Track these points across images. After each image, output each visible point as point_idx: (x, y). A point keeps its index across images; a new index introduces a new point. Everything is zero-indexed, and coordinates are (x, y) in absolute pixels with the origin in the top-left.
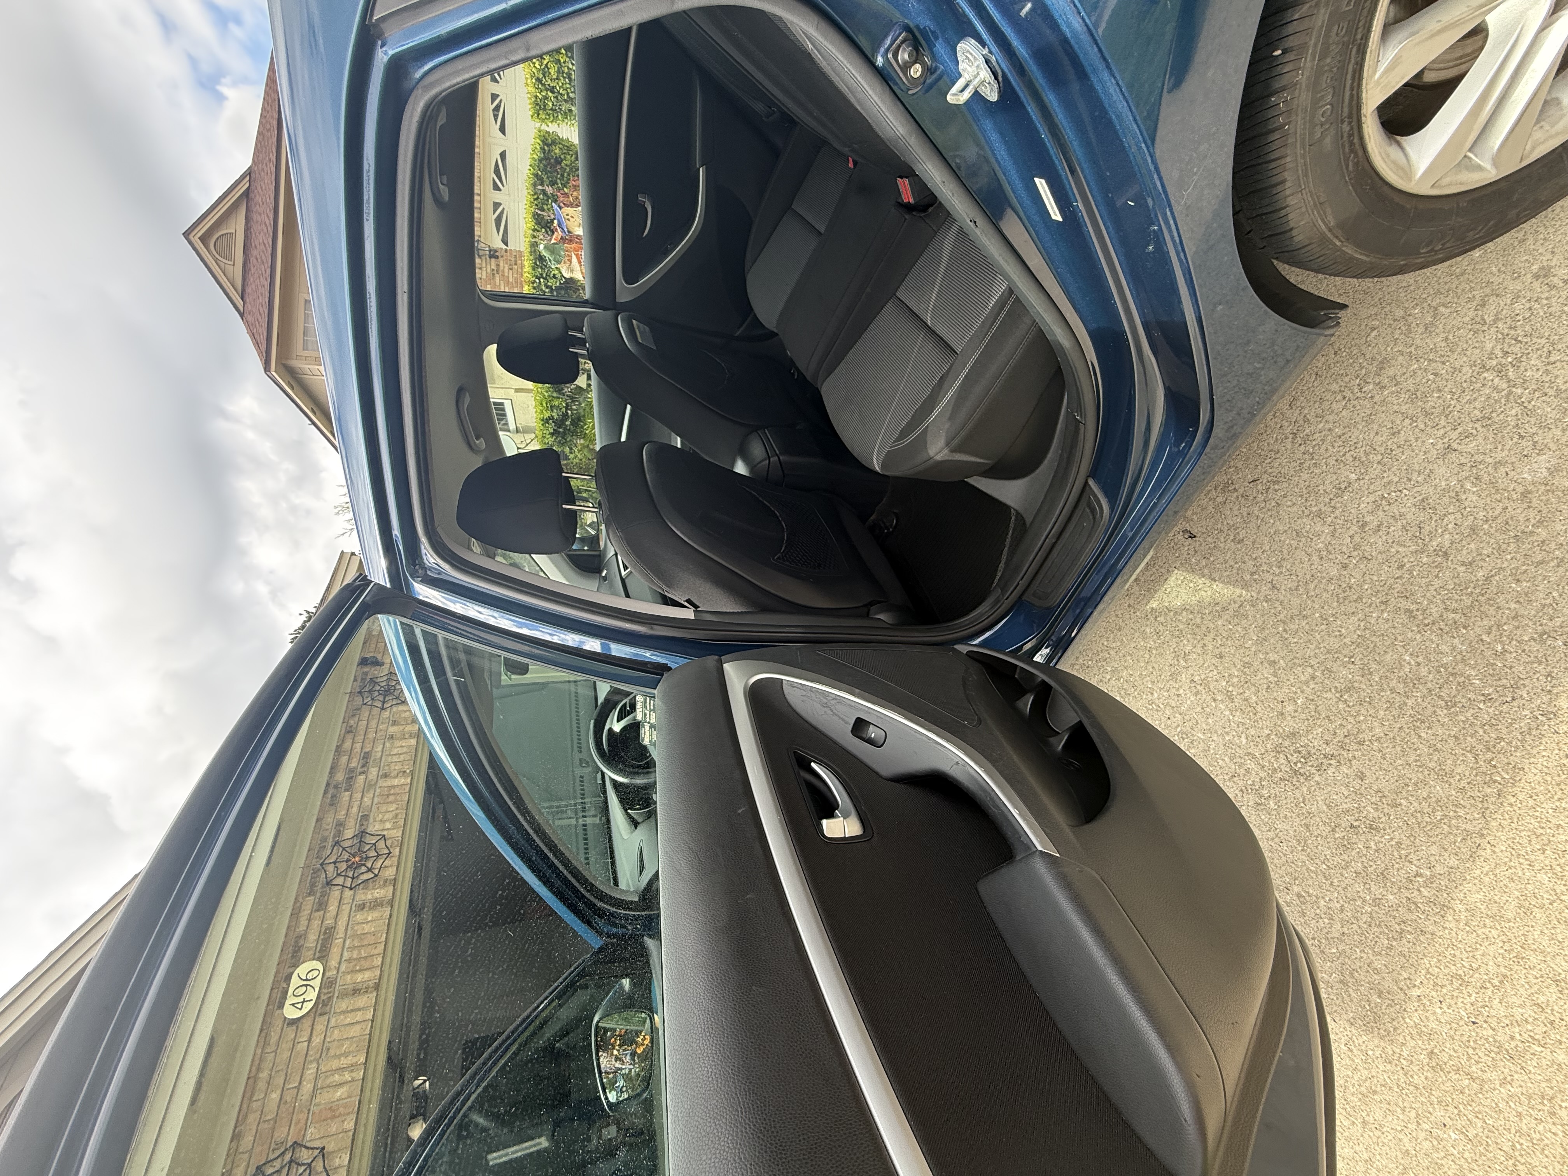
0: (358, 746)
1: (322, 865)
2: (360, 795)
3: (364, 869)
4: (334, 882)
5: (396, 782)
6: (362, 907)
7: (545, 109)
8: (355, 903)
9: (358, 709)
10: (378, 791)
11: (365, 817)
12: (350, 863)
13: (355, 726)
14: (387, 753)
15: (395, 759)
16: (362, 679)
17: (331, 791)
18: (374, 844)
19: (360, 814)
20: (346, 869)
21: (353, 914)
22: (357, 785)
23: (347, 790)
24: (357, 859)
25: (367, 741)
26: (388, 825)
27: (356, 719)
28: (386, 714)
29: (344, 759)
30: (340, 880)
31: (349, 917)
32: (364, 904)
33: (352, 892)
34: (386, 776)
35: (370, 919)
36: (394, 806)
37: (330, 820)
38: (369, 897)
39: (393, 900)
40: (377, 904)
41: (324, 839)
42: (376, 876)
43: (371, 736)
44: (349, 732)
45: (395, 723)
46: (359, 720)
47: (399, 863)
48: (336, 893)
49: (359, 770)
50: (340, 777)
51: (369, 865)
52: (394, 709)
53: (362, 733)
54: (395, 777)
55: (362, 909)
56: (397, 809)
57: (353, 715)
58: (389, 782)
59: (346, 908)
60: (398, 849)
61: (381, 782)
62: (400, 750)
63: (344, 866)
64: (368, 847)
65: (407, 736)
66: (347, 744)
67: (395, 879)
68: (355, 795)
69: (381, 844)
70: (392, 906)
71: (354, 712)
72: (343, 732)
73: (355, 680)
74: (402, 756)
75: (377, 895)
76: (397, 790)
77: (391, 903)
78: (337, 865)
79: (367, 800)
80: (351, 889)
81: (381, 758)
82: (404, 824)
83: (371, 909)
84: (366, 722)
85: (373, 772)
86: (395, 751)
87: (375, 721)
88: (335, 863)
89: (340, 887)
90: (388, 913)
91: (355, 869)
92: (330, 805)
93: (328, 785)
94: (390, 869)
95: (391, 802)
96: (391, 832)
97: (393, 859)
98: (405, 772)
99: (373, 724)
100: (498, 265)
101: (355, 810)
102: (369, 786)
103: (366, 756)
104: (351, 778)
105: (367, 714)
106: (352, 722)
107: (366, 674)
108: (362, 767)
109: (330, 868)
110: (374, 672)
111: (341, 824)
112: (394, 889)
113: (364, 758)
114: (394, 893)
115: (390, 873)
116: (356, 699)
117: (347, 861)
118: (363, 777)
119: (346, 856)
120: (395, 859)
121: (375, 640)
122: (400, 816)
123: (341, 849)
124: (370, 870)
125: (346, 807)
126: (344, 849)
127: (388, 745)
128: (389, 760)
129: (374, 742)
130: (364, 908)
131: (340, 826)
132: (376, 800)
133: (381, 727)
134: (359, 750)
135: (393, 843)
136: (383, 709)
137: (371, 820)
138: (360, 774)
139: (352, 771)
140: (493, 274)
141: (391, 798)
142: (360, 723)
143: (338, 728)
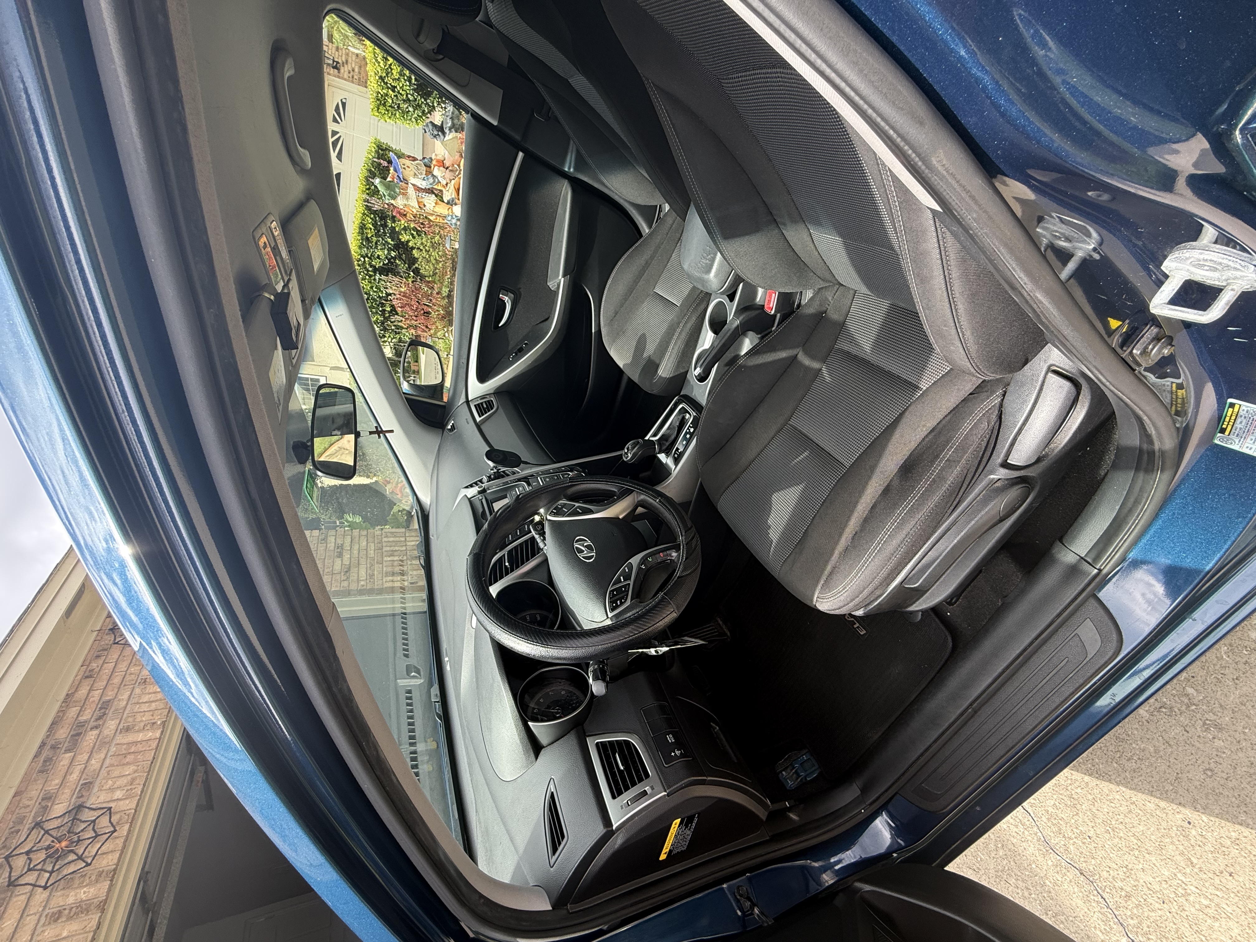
0: (96, 694)
1: (7, 858)
2: (86, 756)
3: (72, 857)
4: (22, 881)
5: (140, 736)
6: (56, 917)
7: (384, 105)
8: (47, 911)
9: (106, 650)
10: (113, 749)
11: (88, 785)
12: (52, 850)
14: (135, 700)
15: (144, 707)
17: (46, 753)
18: (94, 821)
19: (81, 782)
20: (44, 860)
21: (39, 929)
22: (85, 744)
23: (68, 751)
24: (64, 844)
25: (110, 688)
26: (118, 794)
27: (100, 662)
29: (73, 712)
30: (31, 878)
31: (32, 935)
32: (60, 912)
33: (46, 894)
34: (128, 729)
35: (65, 934)
36: (133, 768)
37: (34, 793)
38: (71, 900)
39: (106, 900)
40: (82, 908)
41: (21, 820)
42: (88, 865)
43: (116, 680)
44: (87, 677)
46: (104, 663)
47: (124, 847)
48: (19, 899)
49: (92, 724)
50: (62, 733)
51: (80, 852)
53: (105, 677)
54: (139, 731)
55: (56, 921)
56: (135, 772)
57: (98, 657)
58: (131, 737)
59: (30, 921)
60: (127, 827)
61: (120, 739)
62: (152, 697)
63: (42, 855)
64: (83, 826)
66: (83, 692)
67: (115, 870)
68: (79, 758)
69: (104, 822)
70: (103, 911)
71: (99, 653)
72: (79, 677)
74: (153, 704)
75: (83, 897)
76: (140, 747)
77: (102, 907)
78: (31, 856)
79: (95, 763)
80: (45, 888)
81: (125, 707)
82: (142, 792)
83: (70, 918)
84: (113, 664)
85: (111, 725)
86: (146, 698)
87: (126, 664)
88: (28, 853)
89: (29, 888)
90: (94, 923)
91: (57, 860)
92: (40, 772)
93: (43, 744)
94: (110, 857)
95: (128, 764)
96: (121, 803)
97: (118, 841)
98: (154, 723)
99: (123, 666)
101: (75, 776)
102: (103, 743)
103: (105, 707)
104: (79, 734)
105: (115, 656)
106: (94, 665)
108: (97, 720)
109: (19, 863)
111: (50, 798)
112: (111, 886)
113: (101, 708)
114: (109, 890)
115: (107, 862)
116: (106, 637)
117: (49, 847)
118: (95, 732)
119: (48, 841)
120: (120, 842)
122: (137, 782)
123: (42, 832)
124: (80, 858)
125: (62, 773)
126: (47, 832)
127: (137, 691)
128: (136, 710)
129: (119, 688)
130: (58, 918)
131: (49, 798)
132: (108, 762)
133: (132, 670)
134: (96, 699)
135: (120, 819)
137: (96, 789)
138: (91, 729)
139: (81, 725)
141: (130, 758)
142: (105, 665)
143: (74, 671)
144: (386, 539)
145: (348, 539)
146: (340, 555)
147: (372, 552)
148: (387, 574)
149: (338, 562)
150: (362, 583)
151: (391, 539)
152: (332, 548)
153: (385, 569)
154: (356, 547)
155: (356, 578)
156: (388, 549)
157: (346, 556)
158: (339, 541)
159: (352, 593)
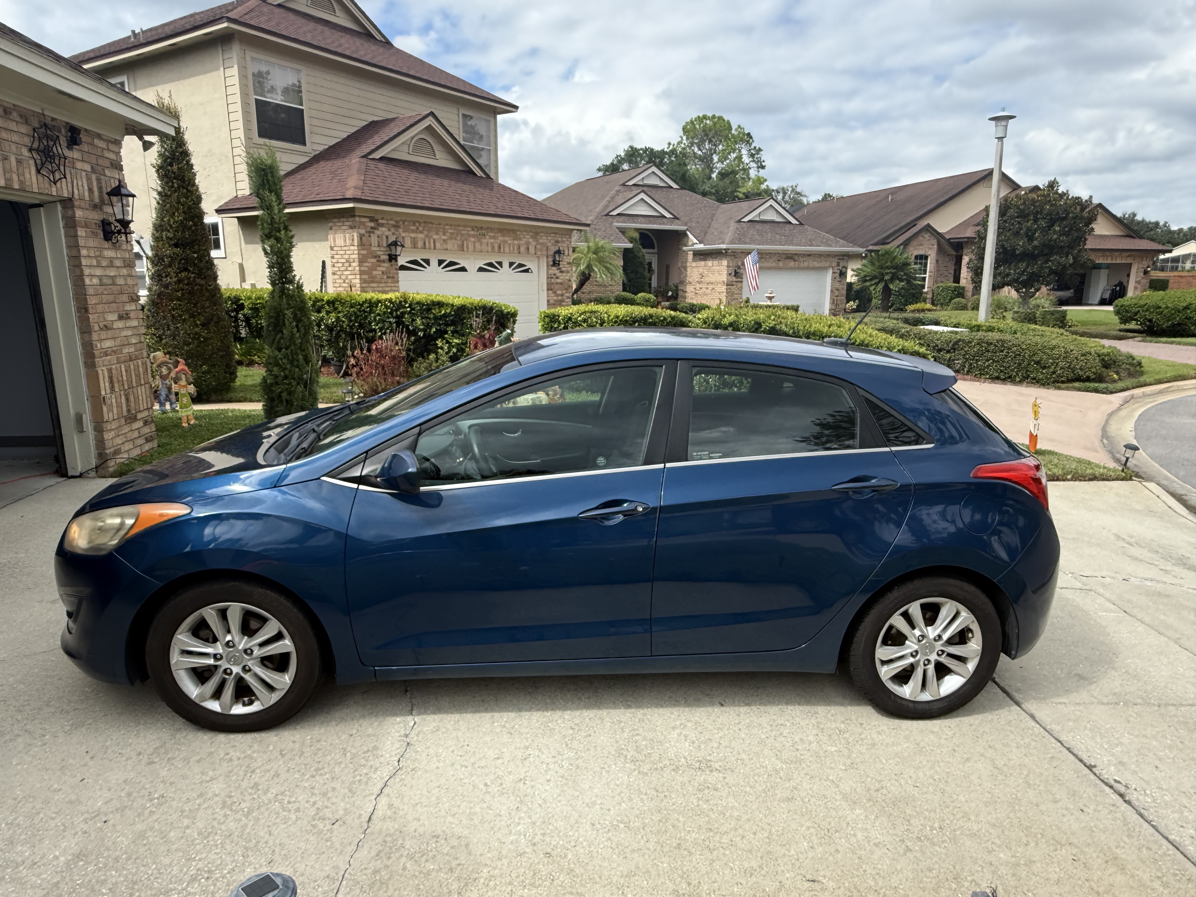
9: (27, 122)
13: (11, 117)
16: (54, 126)
27: (18, 119)
28: (25, 152)
45: (19, 162)
46: (17, 122)
52: (32, 162)
57: (21, 116)
65: (8, 175)
71: (25, 117)
72: (5, 104)
73: (53, 119)
84: (16, 129)
99: (15, 138)
100: (384, 261)
105: (24, 131)
106: (15, 115)
107: (60, 131)
110: (63, 141)
116: (37, 119)
121: (90, 140)
136: (31, 150)
140: (376, 257)
142: (15, 123)
144: (140, 364)
145: (135, 323)
146: (121, 318)
147: (127, 351)
148: (110, 371)
149: (114, 317)
150: (99, 345)
151: (141, 370)
152: (126, 308)
153: (114, 367)
154: (129, 333)
155: (103, 337)
156: (132, 367)
157: (120, 324)
158: (132, 315)
159: (86, 335)
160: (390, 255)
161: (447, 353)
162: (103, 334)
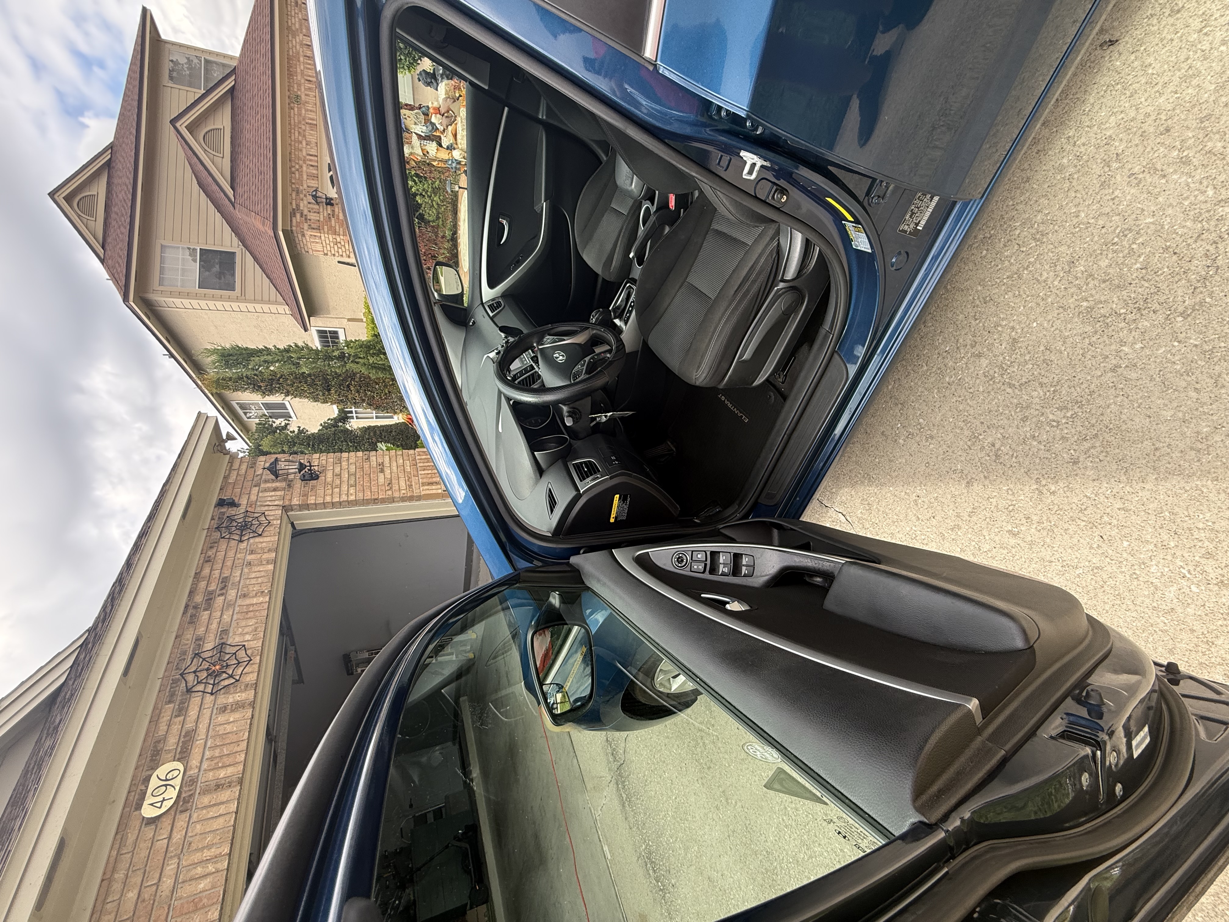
0: (216, 573)
1: (182, 675)
2: (219, 614)
3: (225, 676)
4: (194, 689)
5: (255, 601)
6: (223, 709)
8: (216, 706)
9: (216, 543)
10: (237, 609)
11: (225, 632)
12: (210, 671)
13: (213, 556)
14: (246, 577)
15: (253, 581)
16: (219, 518)
17: (190, 611)
18: (235, 653)
19: (220, 630)
20: (207, 677)
21: (214, 717)
22: (216, 605)
23: (205, 610)
24: (217, 667)
25: (225, 568)
26: (248, 637)
27: (214, 550)
28: (243, 545)
29: (203, 584)
30: (201, 687)
31: (210, 720)
32: (225, 707)
33: (213, 697)
34: (245, 596)
35: (231, 720)
36: (254, 621)
37: (189, 636)
38: (231, 700)
39: (254, 701)
40: (238, 706)
41: (184, 653)
42: (237, 681)
43: (229, 563)
44: (207, 561)
45: (252, 552)
46: (217, 551)
47: (259, 671)
48: (196, 700)
49: (218, 592)
50: (199, 598)
51: (230, 673)
52: (252, 541)
53: (220, 562)
54: (253, 597)
55: (224, 712)
56: (256, 623)
57: (211, 547)
58: (248, 601)
59: (207, 713)
60: (258, 657)
61: (240, 602)
62: (258, 574)
63: (205, 674)
64: (228, 656)
65: (264, 563)
66: (206, 571)
67: (256, 684)
68: (214, 614)
69: (241, 654)
70: (254, 708)
71: (212, 545)
72: (201, 561)
73: (212, 519)
74: (260, 579)
75: (239, 699)
76: (256, 608)
77: (253, 705)
78: (197, 674)
79: (226, 617)
80: (212, 694)
81: (239, 582)
82: (264, 636)
83: (232, 711)
84: (224, 553)
85: (232, 594)
86: (253, 575)
87: (233, 551)
88: (195, 672)
89: (201, 694)
90: (249, 714)
91: (216, 676)
92: (189, 623)
93: (187, 606)
94: (251, 675)
95: (250, 618)
96: (251, 642)
97: (254, 666)
98: (263, 592)
99: (231, 554)
100: (333, 211)
101: (214, 626)
102: (228, 605)
103: (224, 582)
104: (211, 599)
105: (224, 547)
106: (210, 553)
107: (223, 513)
108: (221, 589)
109: (190, 678)
110: (232, 511)
111: (201, 639)
112: (256, 693)
113: (222, 582)
114: (255, 696)
115: (251, 678)
116: (213, 534)
117: (207, 669)
118: (222, 598)
119: (206, 665)
120: (256, 666)
121: (231, 487)
122: (259, 630)
123: (201, 660)
124: (231, 676)
125: (206, 623)
126: (204, 659)
127: (246, 570)
128: (248, 583)
129: (232, 569)
130: (225, 711)
131: (200, 640)
132: (235, 617)
133: (238, 556)
134: (217, 575)
135: (253, 653)
136: (241, 541)
137: (231, 634)
138: (219, 596)
139: (211, 593)
141: (251, 614)
142: (218, 553)
143: (196, 558)
144: (419, 457)
145: (387, 459)
146: (382, 471)
147: (408, 467)
148: (424, 484)
149: (381, 476)
150: (403, 492)
151: (424, 457)
152: (375, 466)
153: (420, 480)
154: (394, 464)
155: (397, 488)
156: (422, 465)
157: (387, 471)
158: (380, 461)
159: (395, 500)
160: (327, 204)
161: (416, 183)
162: (395, 487)
